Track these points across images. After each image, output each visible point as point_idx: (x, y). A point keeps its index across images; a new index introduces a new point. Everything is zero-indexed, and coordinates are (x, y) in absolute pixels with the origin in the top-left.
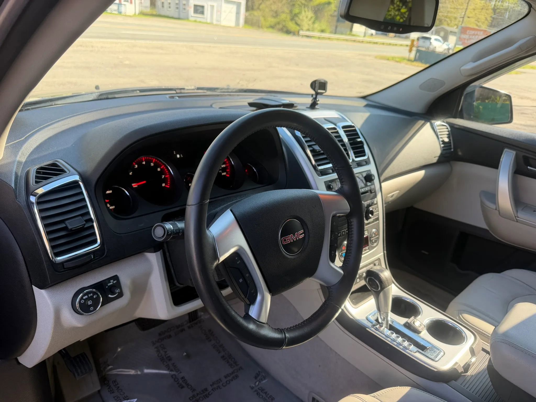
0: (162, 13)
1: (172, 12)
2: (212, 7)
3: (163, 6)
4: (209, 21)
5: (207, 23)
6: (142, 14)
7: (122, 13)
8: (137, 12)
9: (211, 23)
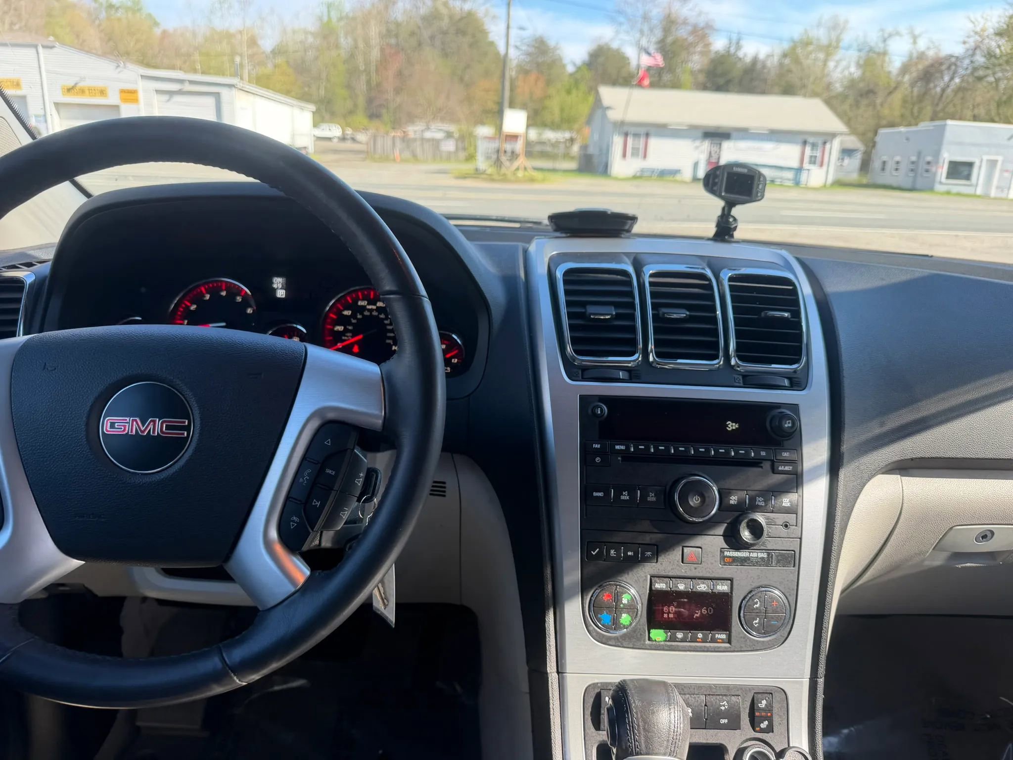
0: (881, 180)
1: (900, 178)
2: (993, 164)
3: (883, 169)
4: (979, 191)
5: (975, 196)
6: (840, 184)
7: (802, 184)
8: (830, 179)
9: (985, 197)
